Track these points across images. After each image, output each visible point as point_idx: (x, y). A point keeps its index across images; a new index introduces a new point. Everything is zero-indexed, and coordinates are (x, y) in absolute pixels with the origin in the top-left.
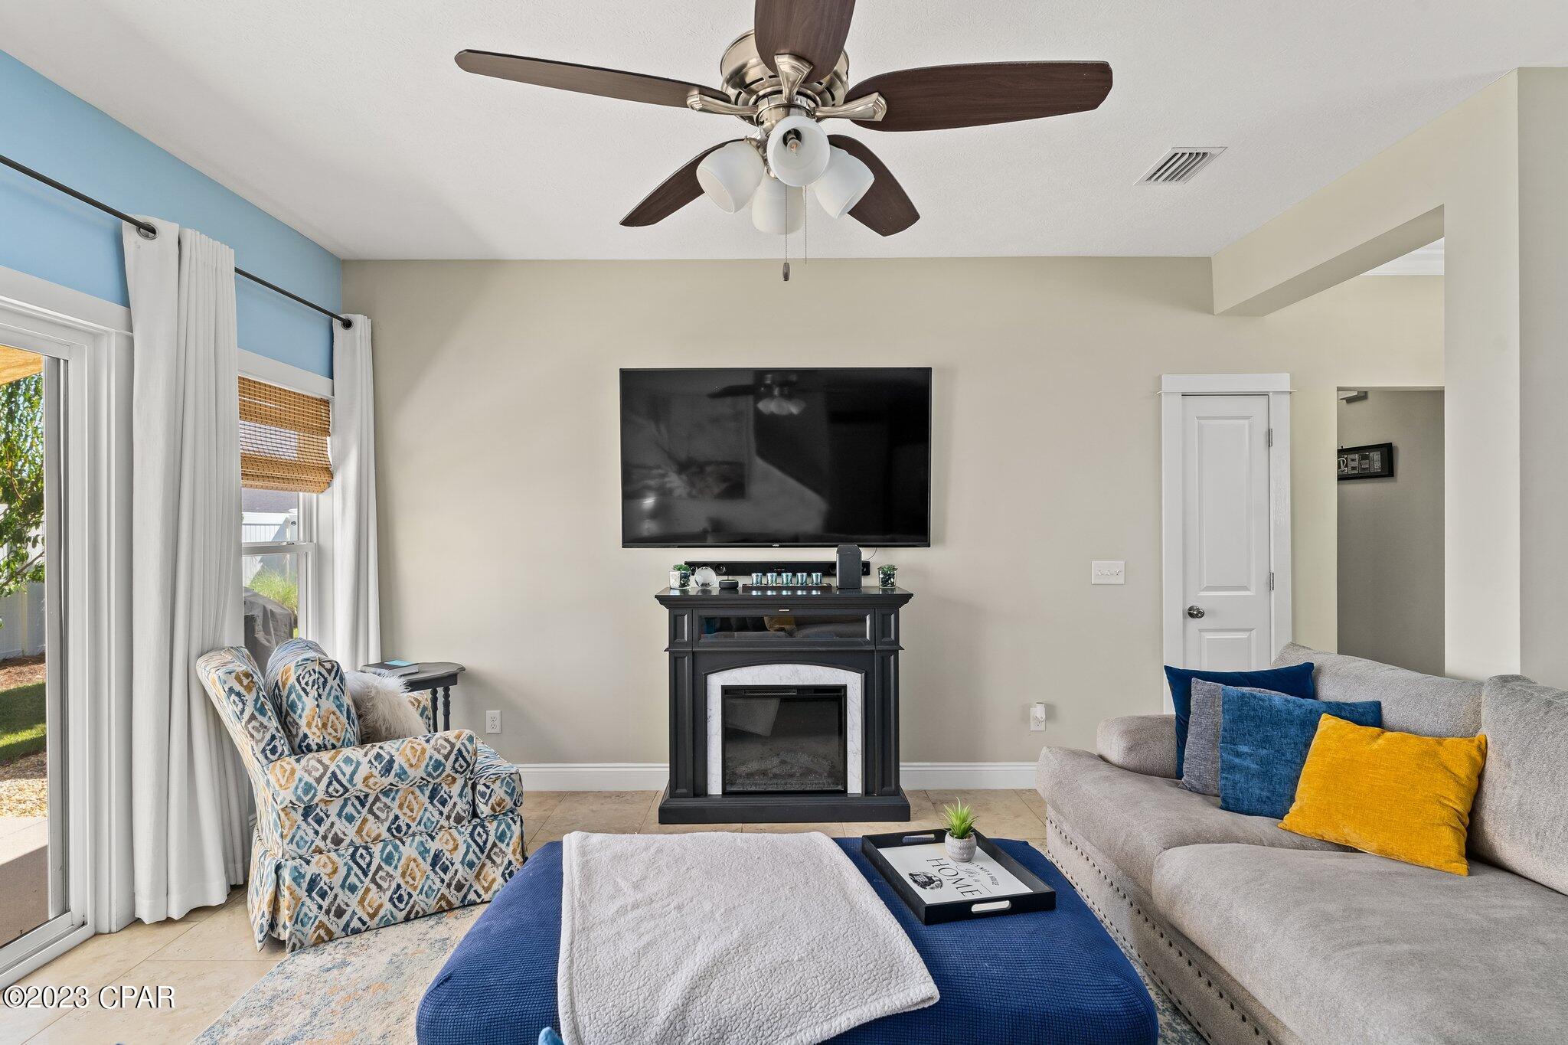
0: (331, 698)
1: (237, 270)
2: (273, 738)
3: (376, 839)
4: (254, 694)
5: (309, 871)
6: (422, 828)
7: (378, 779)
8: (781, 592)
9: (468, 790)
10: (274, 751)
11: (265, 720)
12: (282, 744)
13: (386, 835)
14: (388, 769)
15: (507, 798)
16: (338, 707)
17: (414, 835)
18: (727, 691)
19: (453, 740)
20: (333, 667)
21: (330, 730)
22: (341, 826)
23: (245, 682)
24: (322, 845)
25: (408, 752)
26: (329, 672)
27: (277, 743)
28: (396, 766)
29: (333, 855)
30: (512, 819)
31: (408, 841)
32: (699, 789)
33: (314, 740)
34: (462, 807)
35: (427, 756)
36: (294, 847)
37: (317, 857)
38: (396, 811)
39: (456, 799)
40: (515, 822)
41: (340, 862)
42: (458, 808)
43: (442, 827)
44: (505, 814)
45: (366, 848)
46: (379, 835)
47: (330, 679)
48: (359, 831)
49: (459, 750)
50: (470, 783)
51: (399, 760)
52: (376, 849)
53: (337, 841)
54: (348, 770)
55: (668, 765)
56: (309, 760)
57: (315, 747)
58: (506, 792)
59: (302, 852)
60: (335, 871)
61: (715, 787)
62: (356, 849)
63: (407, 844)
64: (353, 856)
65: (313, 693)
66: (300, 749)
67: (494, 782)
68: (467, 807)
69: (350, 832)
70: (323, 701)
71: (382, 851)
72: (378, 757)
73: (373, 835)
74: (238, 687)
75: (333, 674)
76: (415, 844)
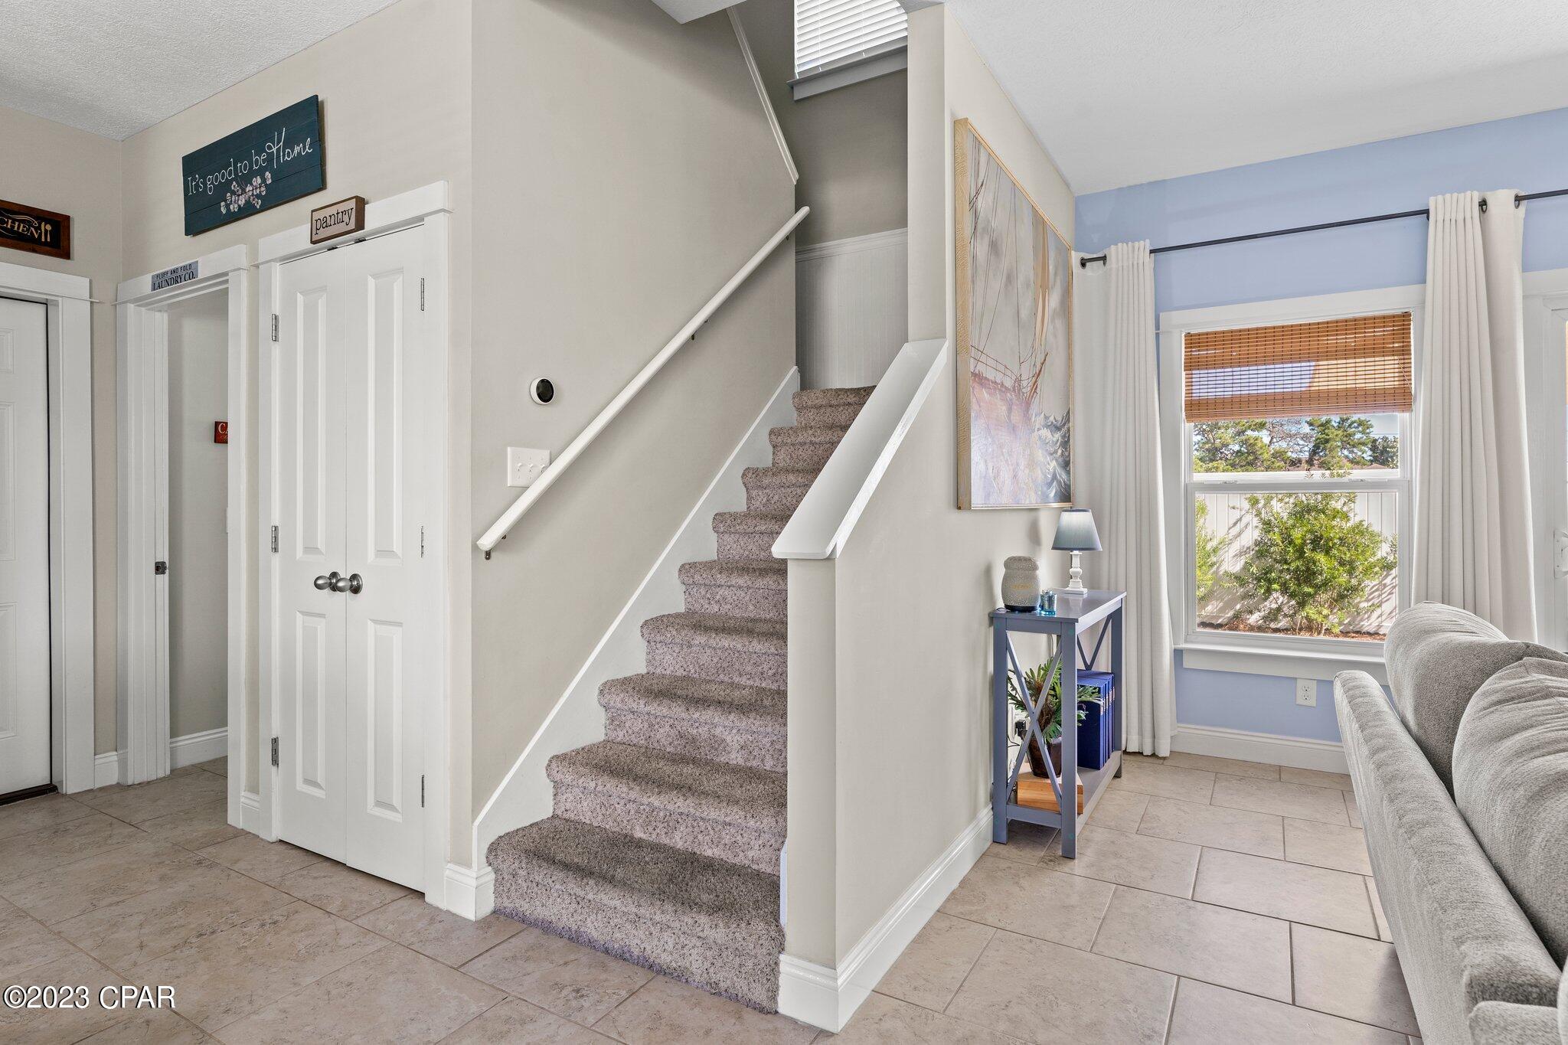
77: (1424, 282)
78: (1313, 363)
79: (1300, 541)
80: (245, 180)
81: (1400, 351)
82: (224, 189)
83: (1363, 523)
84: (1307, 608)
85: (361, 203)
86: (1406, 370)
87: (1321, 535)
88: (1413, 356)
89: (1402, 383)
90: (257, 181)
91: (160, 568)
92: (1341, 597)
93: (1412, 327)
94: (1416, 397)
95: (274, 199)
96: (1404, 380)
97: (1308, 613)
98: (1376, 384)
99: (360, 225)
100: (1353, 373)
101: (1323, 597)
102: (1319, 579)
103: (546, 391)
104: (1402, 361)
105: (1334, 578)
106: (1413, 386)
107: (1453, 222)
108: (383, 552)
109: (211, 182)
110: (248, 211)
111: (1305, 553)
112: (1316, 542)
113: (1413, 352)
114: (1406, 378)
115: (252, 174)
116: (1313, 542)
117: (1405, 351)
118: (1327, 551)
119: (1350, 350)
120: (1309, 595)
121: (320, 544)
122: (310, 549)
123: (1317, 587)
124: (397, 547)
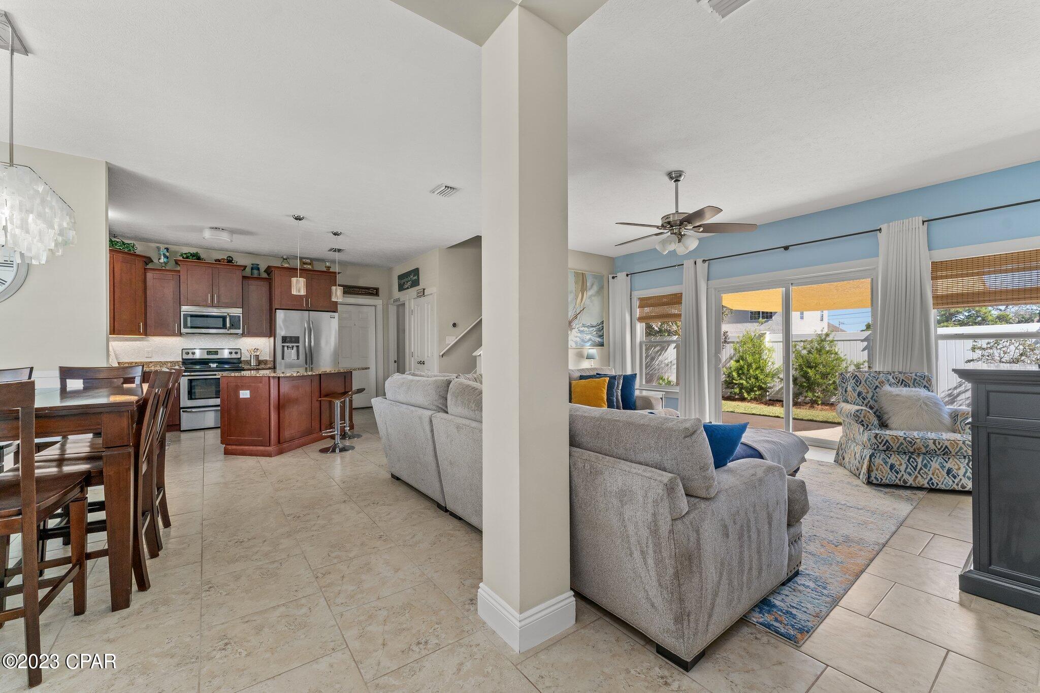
80: (407, 282)
82: (404, 283)
85: (424, 289)
90: (409, 283)
91: (395, 362)
95: (412, 286)
99: (424, 294)
103: (454, 325)
108: (428, 356)
109: (403, 281)
110: (408, 288)
115: (409, 281)
121: (419, 355)
122: (417, 356)
124: (429, 356)
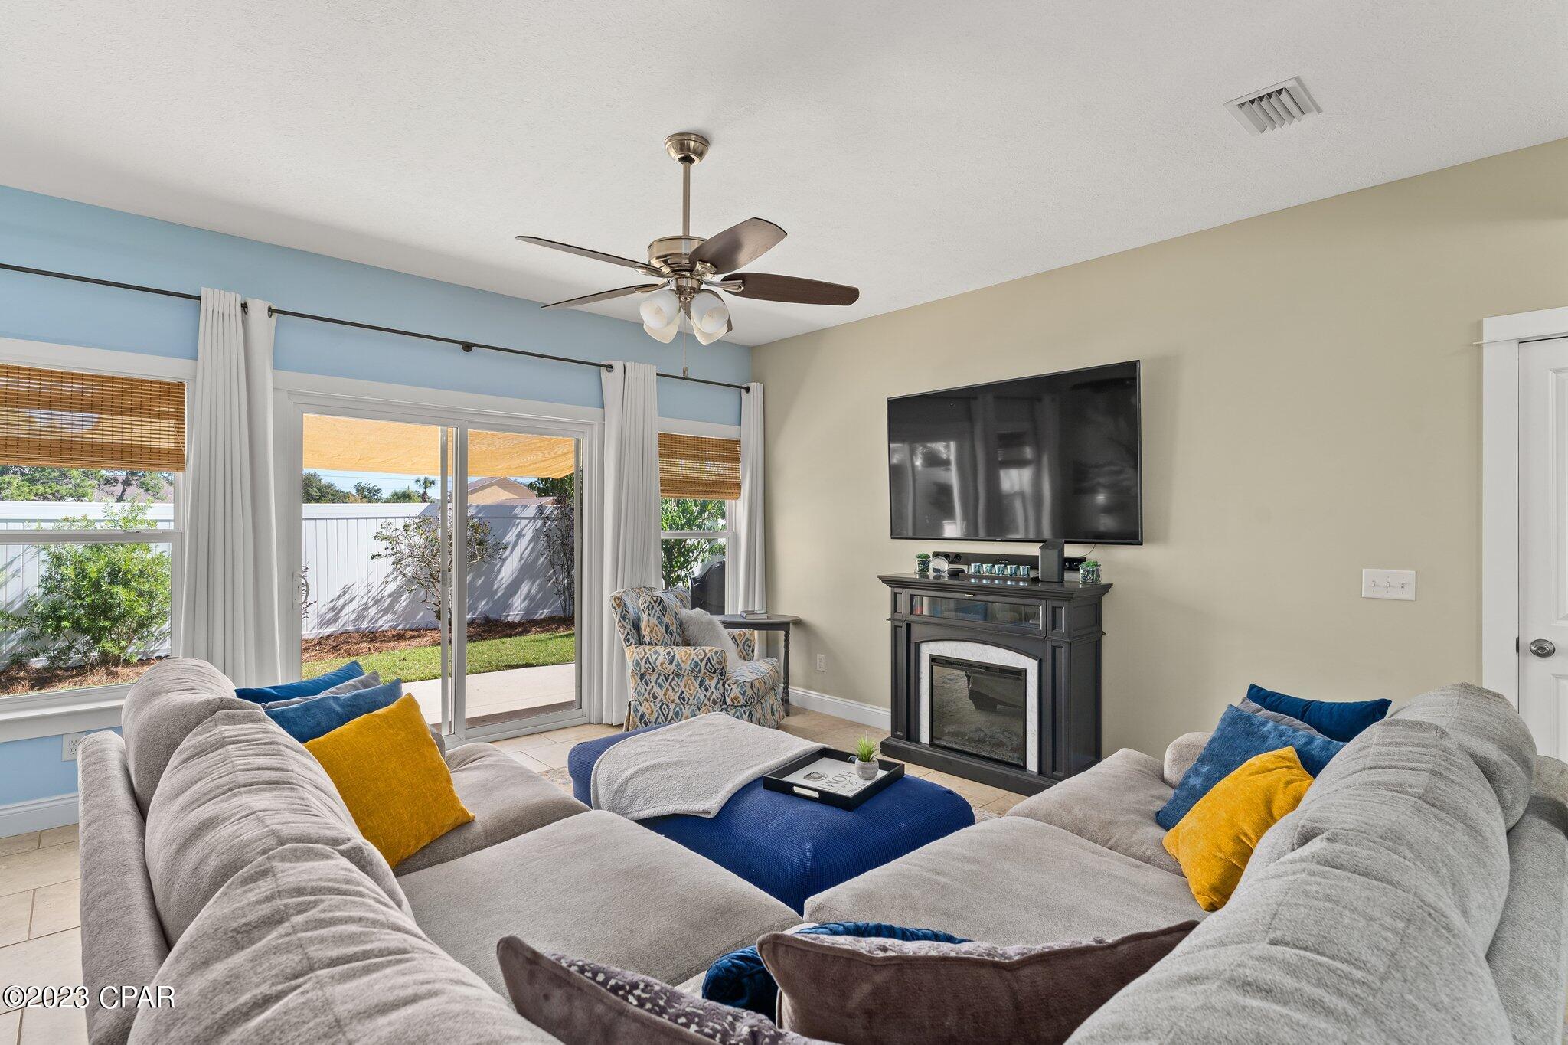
0: (656, 617)
1: (658, 374)
2: (628, 634)
3: (673, 702)
4: (621, 609)
5: (642, 709)
6: (695, 702)
7: (667, 665)
8: (1006, 582)
9: (720, 685)
10: (628, 640)
11: (625, 623)
12: (633, 639)
13: (677, 701)
14: (671, 661)
15: (741, 697)
16: (659, 623)
17: (691, 705)
18: (934, 660)
19: (707, 651)
20: (657, 599)
21: (654, 635)
22: (656, 689)
23: (618, 602)
24: (648, 697)
25: (683, 653)
26: (655, 602)
27: (630, 637)
28: (675, 660)
29: (652, 704)
30: (744, 711)
31: (687, 707)
32: (912, 735)
33: (647, 639)
34: (716, 695)
35: (691, 657)
36: (636, 695)
37: (645, 703)
38: (682, 688)
39: (713, 689)
40: (745, 713)
41: (655, 709)
42: (714, 695)
43: (706, 705)
44: (741, 706)
45: (667, 705)
46: (674, 700)
47: (655, 607)
48: (665, 695)
49: (709, 659)
50: (722, 681)
51: (677, 657)
52: (672, 707)
53: (655, 697)
54: (654, 657)
55: (890, 710)
56: (641, 649)
57: (647, 643)
58: (740, 693)
59: (640, 698)
60: (652, 713)
61: (925, 737)
62: (663, 704)
63: (687, 708)
64: (661, 707)
65: (647, 613)
66: (641, 642)
67: (734, 684)
68: (719, 696)
69: (660, 693)
70: (651, 618)
71: (674, 709)
72: (669, 653)
73: (672, 699)
74: (615, 605)
75: (657, 604)
76: (690, 710)
77: (196, 359)
78: (96, 416)
79: (95, 575)
81: (174, 416)
83: (164, 554)
84: (104, 641)
86: (180, 434)
87: (120, 568)
88: (186, 422)
89: (176, 445)
92: (141, 625)
93: (186, 396)
94: (188, 459)
96: (178, 443)
97: (103, 647)
98: (153, 444)
100: (129, 430)
101: (122, 628)
102: (116, 612)
104: (177, 426)
105: (133, 609)
106: (186, 448)
107: (221, 315)
111: (101, 586)
112: (114, 575)
113: (186, 419)
114: (180, 441)
116: (110, 574)
117: (179, 416)
118: (126, 584)
119: (126, 408)
120: (105, 628)
123: (115, 621)
